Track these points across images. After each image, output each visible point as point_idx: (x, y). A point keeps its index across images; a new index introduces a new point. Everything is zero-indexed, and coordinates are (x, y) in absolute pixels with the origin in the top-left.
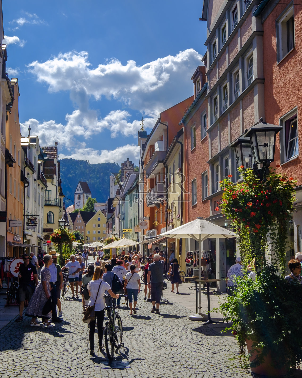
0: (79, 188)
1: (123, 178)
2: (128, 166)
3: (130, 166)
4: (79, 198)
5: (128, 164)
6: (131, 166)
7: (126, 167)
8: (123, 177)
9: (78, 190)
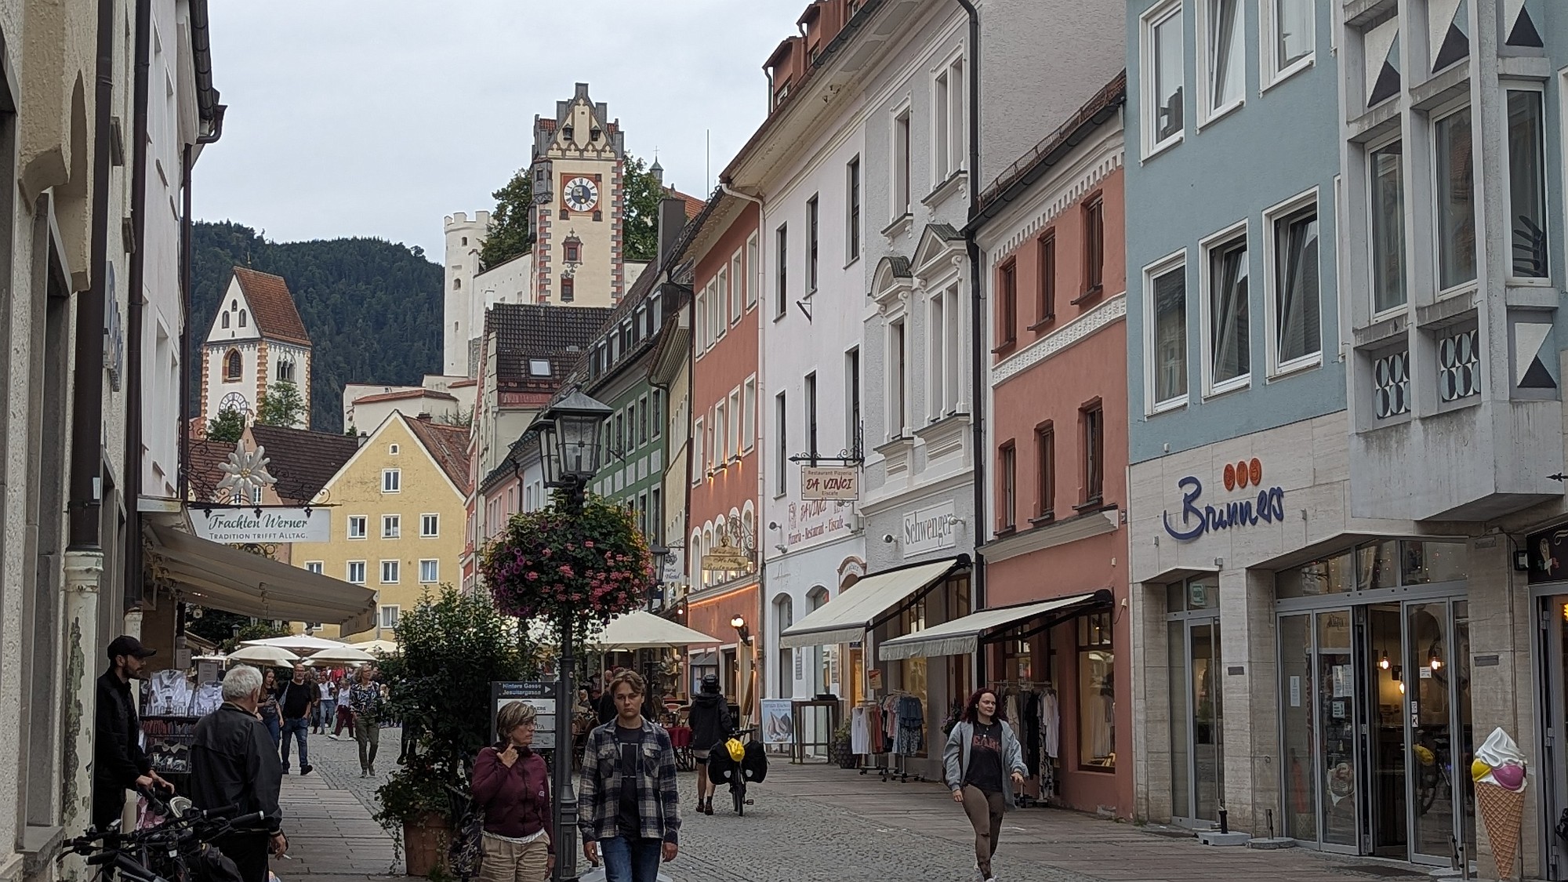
0: (234, 309)
1: (549, 213)
2: (582, 136)
3: (594, 134)
4: (234, 368)
5: (582, 124)
6: (602, 139)
7: (564, 145)
8: (547, 207)
9: (226, 324)
